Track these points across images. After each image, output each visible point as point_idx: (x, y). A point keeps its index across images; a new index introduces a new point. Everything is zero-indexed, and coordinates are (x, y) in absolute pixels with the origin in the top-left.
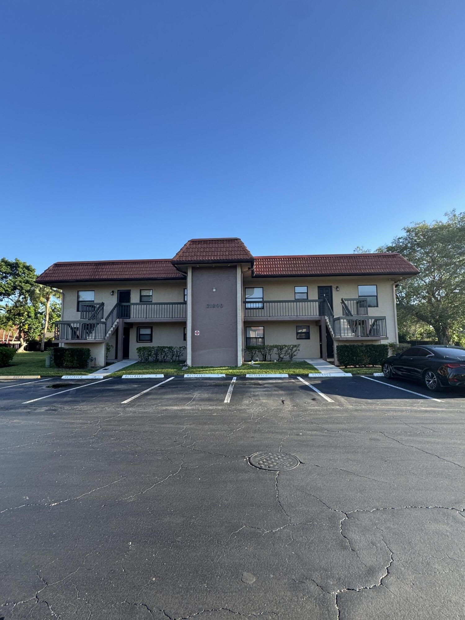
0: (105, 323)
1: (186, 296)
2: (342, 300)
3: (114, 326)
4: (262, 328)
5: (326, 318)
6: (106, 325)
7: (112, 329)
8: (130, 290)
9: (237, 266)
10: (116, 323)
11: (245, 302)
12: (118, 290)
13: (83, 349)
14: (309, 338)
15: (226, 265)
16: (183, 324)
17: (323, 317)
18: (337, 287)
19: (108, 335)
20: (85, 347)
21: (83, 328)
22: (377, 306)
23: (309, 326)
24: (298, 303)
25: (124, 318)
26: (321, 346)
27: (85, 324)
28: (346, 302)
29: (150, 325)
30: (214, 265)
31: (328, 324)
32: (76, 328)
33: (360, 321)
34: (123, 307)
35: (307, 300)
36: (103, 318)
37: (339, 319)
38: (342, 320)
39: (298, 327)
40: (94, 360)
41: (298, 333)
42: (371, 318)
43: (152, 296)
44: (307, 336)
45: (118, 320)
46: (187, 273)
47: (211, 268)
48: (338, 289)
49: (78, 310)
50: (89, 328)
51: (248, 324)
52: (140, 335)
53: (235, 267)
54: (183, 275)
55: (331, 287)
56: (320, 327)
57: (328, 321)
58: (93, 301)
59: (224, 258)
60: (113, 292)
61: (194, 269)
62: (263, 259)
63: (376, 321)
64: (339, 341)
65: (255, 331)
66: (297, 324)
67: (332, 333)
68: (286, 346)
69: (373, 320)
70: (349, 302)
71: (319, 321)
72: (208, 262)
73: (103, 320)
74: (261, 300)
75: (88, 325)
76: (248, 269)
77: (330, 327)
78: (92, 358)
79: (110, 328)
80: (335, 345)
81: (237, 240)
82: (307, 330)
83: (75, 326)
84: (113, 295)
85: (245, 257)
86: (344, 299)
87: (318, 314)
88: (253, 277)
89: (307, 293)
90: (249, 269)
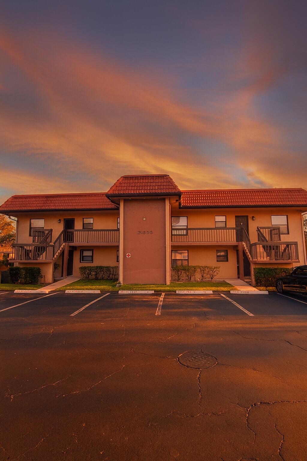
0: (54, 246)
1: (119, 224)
2: (258, 228)
3: (61, 249)
4: (187, 251)
5: (244, 243)
6: (54, 248)
7: (59, 251)
8: (74, 219)
9: (166, 199)
10: (62, 246)
11: (172, 229)
12: (64, 219)
13: (34, 268)
14: (227, 261)
15: (156, 197)
16: (117, 248)
17: (240, 243)
18: (253, 217)
19: (55, 256)
20: (36, 266)
21: (35, 250)
22: (288, 234)
23: (227, 250)
24: (218, 231)
25: (69, 242)
26: (238, 267)
27: (36, 247)
28: (261, 230)
29: (91, 248)
30: (145, 198)
31: (246, 248)
32: (28, 250)
33: (274, 246)
34: (68, 233)
35: (225, 228)
36: (51, 242)
37: (255, 244)
38: (258, 246)
39: (218, 251)
40: (43, 277)
41: (217, 256)
42: (284, 243)
43: (93, 223)
44: (226, 259)
45: (64, 244)
46: (119, 205)
47: (143, 200)
48: (254, 219)
49: (30, 235)
50: (40, 250)
51: (175, 249)
52: (83, 257)
53: (164, 200)
54: (116, 206)
55: (247, 216)
56: (237, 251)
57: (245, 246)
58: (43, 228)
59: (154, 191)
60: (60, 220)
61: (125, 201)
62: (189, 193)
63: (287, 246)
64: (256, 263)
65: (181, 253)
66: (217, 248)
67: (250, 256)
68: (208, 267)
69: (285, 246)
70: (264, 230)
71: (237, 246)
72: (139, 195)
73: (52, 244)
74: (186, 227)
75: (39, 248)
76: (175, 201)
77: (247, 251)
78: (42, 275)
79: (57, 251)
80: (253, 267)
81: (166, 176)
82: (225, 253)
83: (28, 249)
84: (60, 223)
85: (174, 191)
86: (259, 227)
87: (235, 240)
88: (180, 208)
89: (226, 221)
90: (177, 201)
